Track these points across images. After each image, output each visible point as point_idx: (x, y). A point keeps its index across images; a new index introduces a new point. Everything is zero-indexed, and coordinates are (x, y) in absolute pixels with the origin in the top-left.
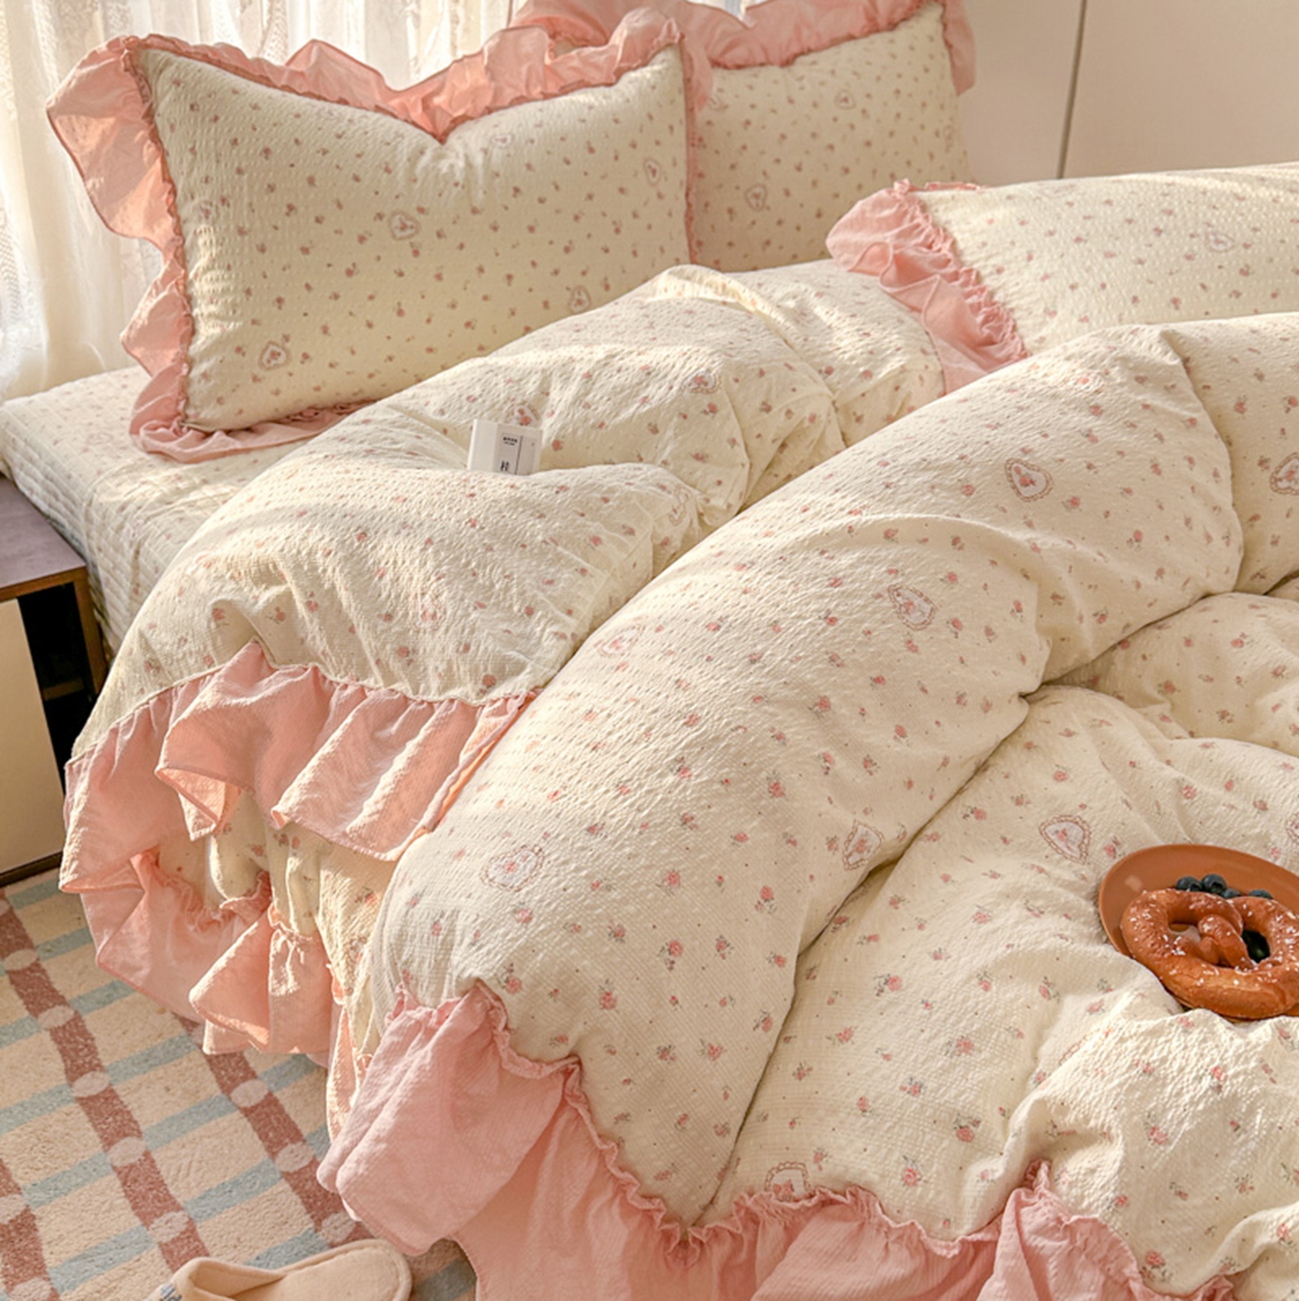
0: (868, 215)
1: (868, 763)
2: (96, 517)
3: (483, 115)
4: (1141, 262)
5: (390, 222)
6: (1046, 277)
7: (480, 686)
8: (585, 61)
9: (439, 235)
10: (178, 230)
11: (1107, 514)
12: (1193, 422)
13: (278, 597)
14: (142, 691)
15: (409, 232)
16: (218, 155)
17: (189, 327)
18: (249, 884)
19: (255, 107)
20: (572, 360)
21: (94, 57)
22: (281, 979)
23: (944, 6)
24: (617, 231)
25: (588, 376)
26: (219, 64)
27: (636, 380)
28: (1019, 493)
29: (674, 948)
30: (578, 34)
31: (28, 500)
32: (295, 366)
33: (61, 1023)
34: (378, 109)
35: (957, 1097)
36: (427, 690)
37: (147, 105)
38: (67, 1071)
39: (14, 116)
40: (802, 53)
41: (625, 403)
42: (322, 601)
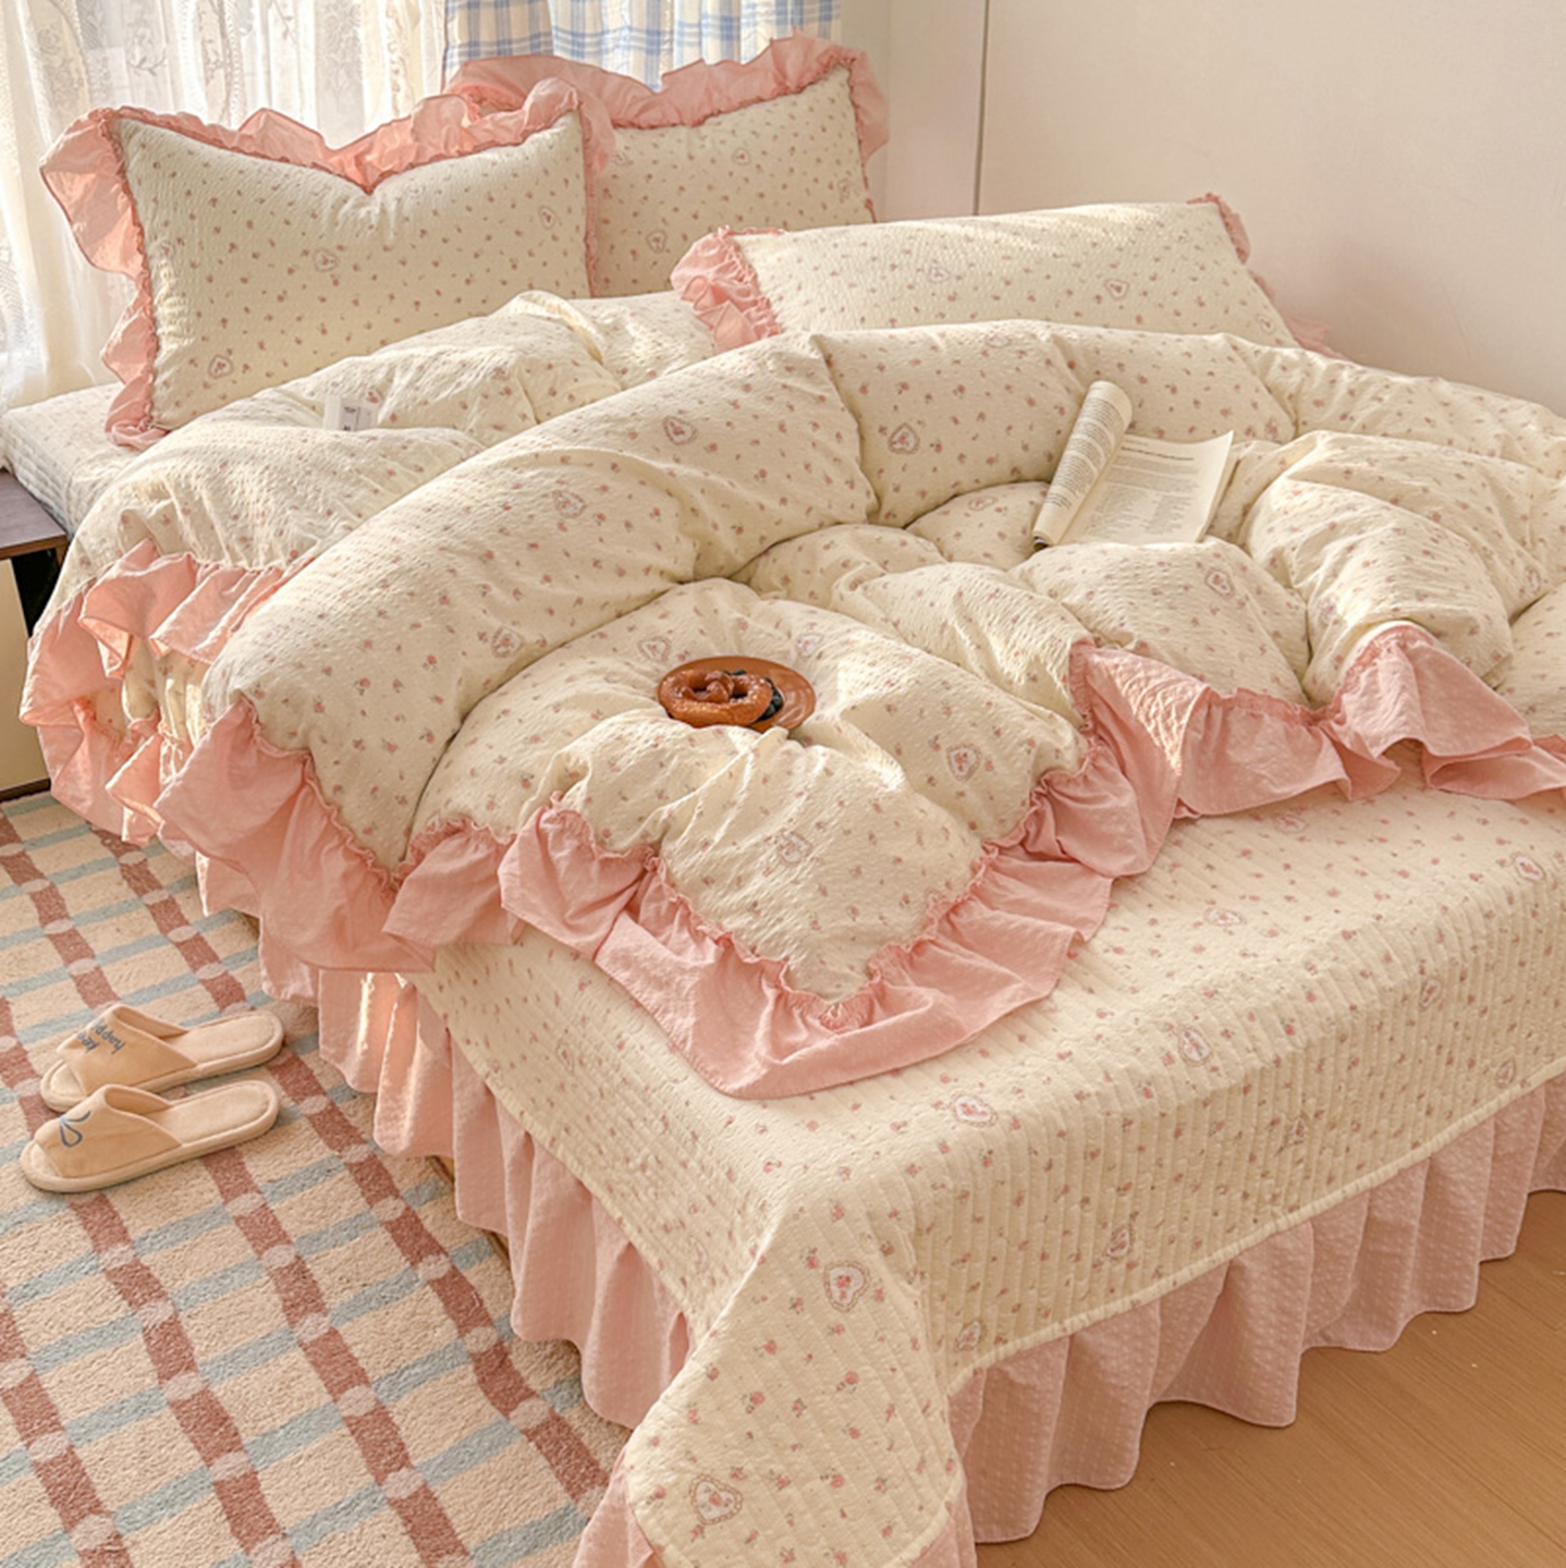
0: (700, 254)
1: (516, 593)
2: (74, 494)
3: (406, 169)
4: (873, 291)
5: (314, 258)
6: (807, 303)
7: (290, 557)
8: (496, 123)
9: (356, 268)
10: (146, 265)
11: (738, 457)
12: (822, 398)
13: (165, 508)
14: (77, 583)
15: (330, 265)
16: (175, 204)
17: (153, 345)
18: (148, 711)
19: (206, 165)
20: (412, 356)
21: (78, 125)
22: (167, 773)
23: (850, 70)
24: (514, 267)
25: (421, 368)
26: (180, 130)
27: (455, 371)
28: (671, 439)
29: (364, 682)
30: (503, 100)
31: (25, 489)
32: (238, 375)
33: (39, 889)
34: (315, 166)
35: (524, 763)
36: (257, 564)
37: (120, 163)
38: (41, 918)
39: (18, 171)
40: (712, 115)
41: (443, 387)
42: (193, 509)
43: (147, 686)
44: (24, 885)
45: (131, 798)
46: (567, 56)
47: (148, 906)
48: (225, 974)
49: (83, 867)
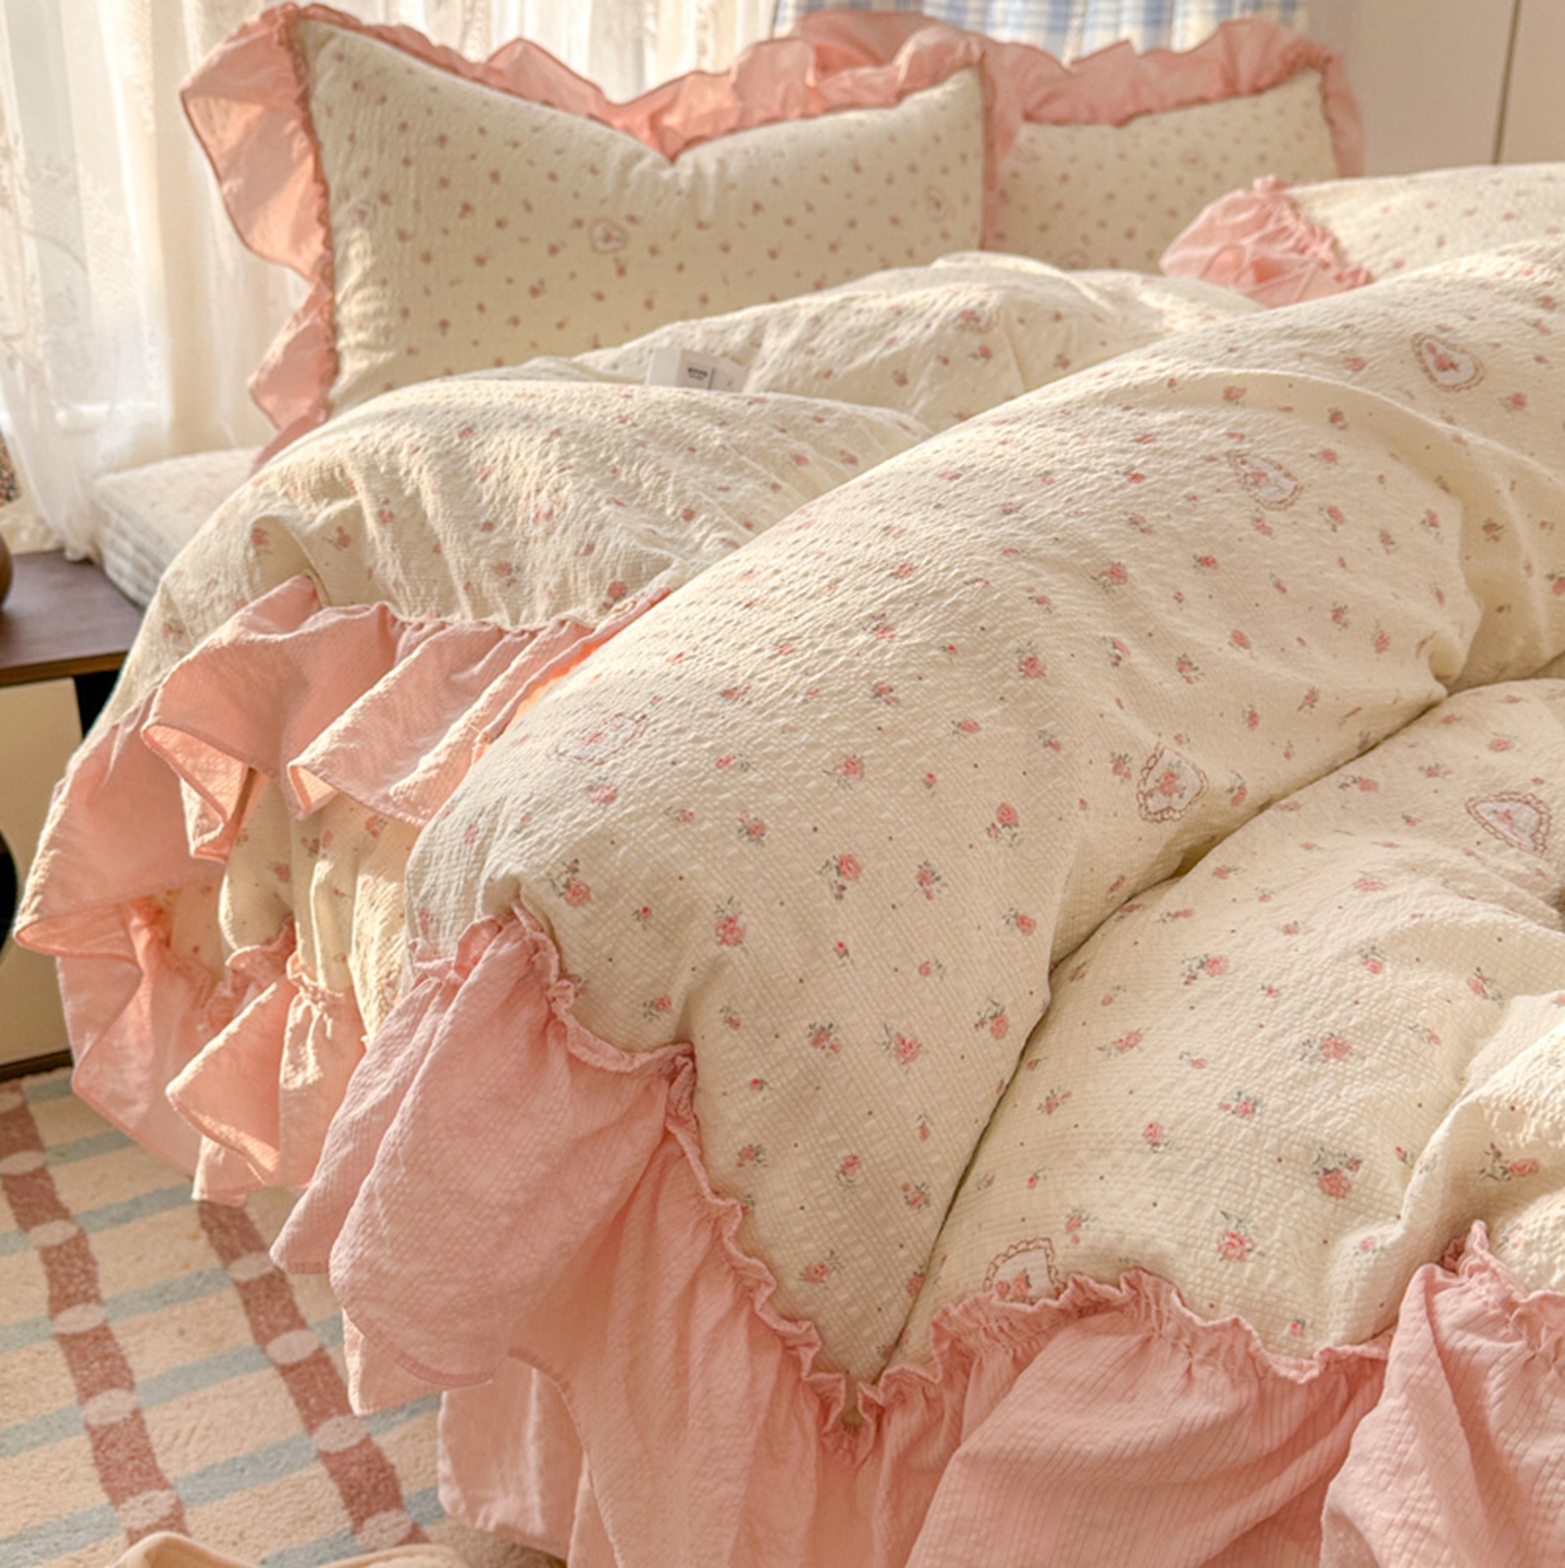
0: (1218, 223)
1: (1184, 665)
3: (724, 134)
5: (591, 231)
7: (604, 598)
13: (343, 513)
14: (157, 669)
15: (613, 245)
16: (382, 143)
17: (329, 366)
18: (270, 931)
19: (434, 90)
21: (244, 30)
22: (298, 1064)
25: (815, 320)
27: (881, 321)
28: (1433, 379)
29: (846, 866)
33: (57, 1241)
34: (589, 116)
35: (1319, 1120)
36: (532, 615)
37: (302, 88)
38: (52, 1299)
40: (1142, 114)
41: (864, 346)
42: (399, 509)
43: (272, 877)
44: (36, 1230)
45: (216, 1116)
47: (237, 1284)
48: (366, 1442)
49: (136, 1202)
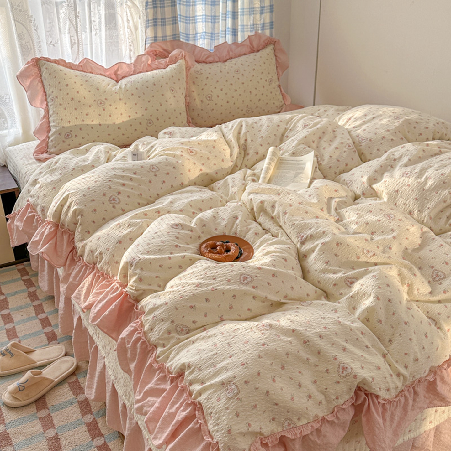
3: (130, 75)
5: (97, 102)
8: (159, 63)
9: (110, 105)
10: (47, 105)
15: (102, 104)
16: (56, 86)
17: (49, 129)
19: (65, 74)
21: (28, 63)
23: (274, 45)
24: (161, 105)
26: (59, 64)
31: (10, 172)
34: (101, 74)
37: (40, 74)
40: (230, 59)
46: (184, 41)
47: (33, 306)
48: (53, 331)
49: (16, 292)
